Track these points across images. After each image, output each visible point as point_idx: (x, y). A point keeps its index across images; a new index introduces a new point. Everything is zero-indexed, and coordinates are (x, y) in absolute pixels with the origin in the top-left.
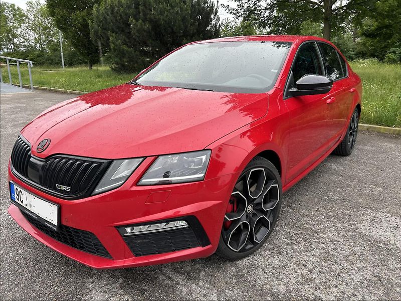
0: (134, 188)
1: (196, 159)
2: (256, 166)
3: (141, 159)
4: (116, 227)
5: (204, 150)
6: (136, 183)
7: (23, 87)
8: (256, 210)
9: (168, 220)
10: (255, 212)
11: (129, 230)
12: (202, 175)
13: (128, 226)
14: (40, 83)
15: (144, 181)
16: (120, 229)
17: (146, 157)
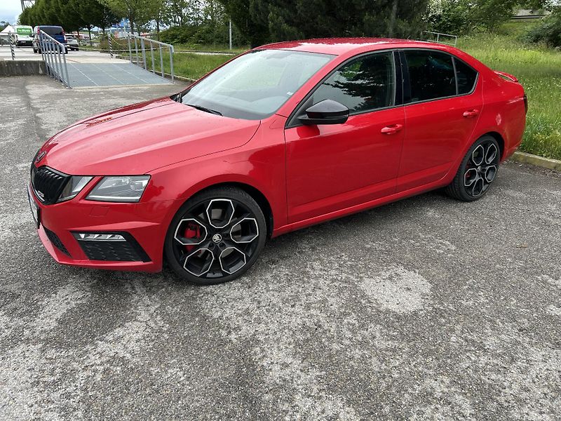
0: (83, 202)
1: (137, 183)
2: (219, 196)
3: (91, 178)
4: (72, 232)
5: (144, 175)
6: (84, 197)
7: (166, 76)
8: (225, 241)
9: (100, 233)
10: (223, 242)
11: (83, 236)
12: (138, 198)
13: (82, 232)
14: (184, 73)
15: (91, 196)
16: (76, 235)
17: (95, 176)
